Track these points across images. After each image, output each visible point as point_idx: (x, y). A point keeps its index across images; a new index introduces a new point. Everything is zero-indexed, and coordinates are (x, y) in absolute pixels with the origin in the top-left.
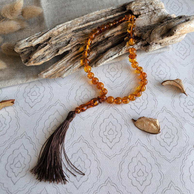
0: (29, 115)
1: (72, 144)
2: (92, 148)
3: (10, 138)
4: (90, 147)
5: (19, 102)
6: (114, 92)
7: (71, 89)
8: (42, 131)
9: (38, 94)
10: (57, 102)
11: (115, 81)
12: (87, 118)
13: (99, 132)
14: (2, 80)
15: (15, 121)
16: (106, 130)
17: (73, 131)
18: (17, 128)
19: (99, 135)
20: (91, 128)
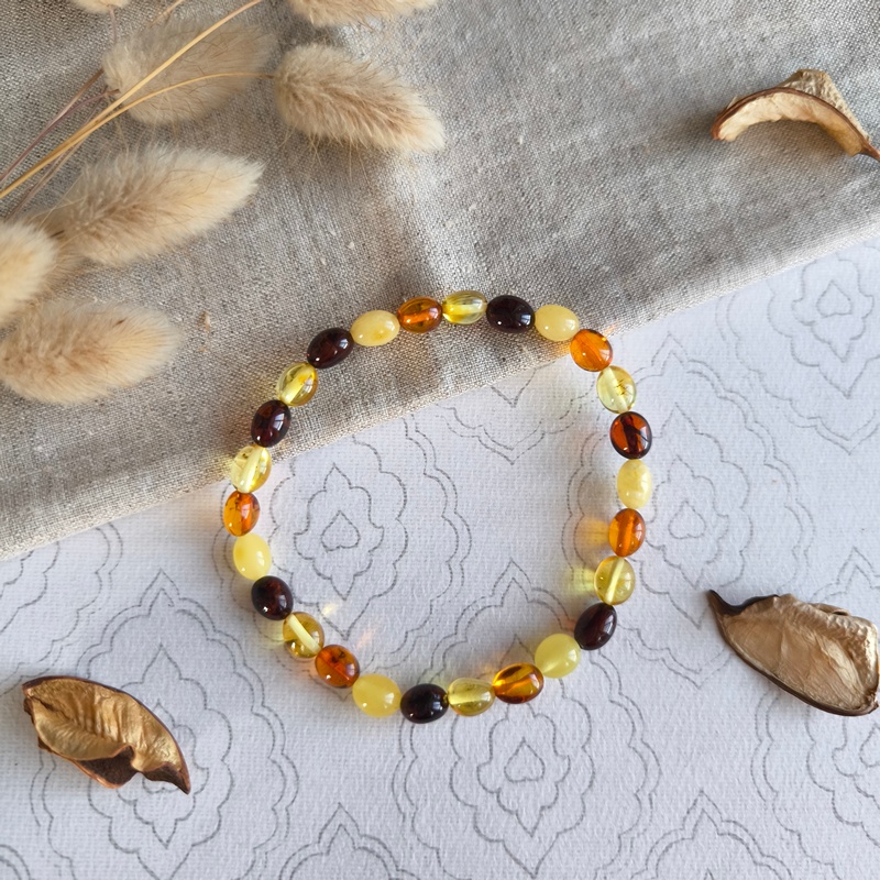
1: (654, 858)
2: (778, 867)
3: (251, 859)
4: (762, 859)
6: (864, 467)
7: (580, 476)
8: (449, 794)
9: (370, 536)
10: (507, 579)
11: (859, 385)
12: (715, 668)
13: (808, 757)
14: (107, 472)
15: (255, 740)
16: (846, 741)
17: (646, 770)
18: (285, 784)
19: (808, 776)
20: (755, 739)
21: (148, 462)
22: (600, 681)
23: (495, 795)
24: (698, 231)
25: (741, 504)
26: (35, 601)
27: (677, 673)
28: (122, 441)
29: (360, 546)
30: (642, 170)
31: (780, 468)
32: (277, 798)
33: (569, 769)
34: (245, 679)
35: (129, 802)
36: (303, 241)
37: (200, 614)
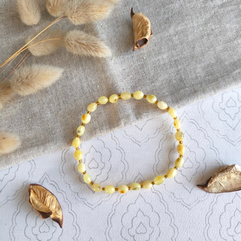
0: (91, 206)
5: (69, 183)
6: (238, 150)
7: (159, 150)
8: (121, 236)
9: (101, 165)
10: (138, 178)
11: (237, 127)
12: (194, 204)
13: (220, 230)
14: (32, 147)
15: (69, 219)
16: (231, 226)
17: (174, 232)
18: (76, 232)
19: (220, 236)
20: (205, 225)
21: (42, 144)
22: (162, 207)
23: (133, 237)
24: (193, 83)
25: (203, 159)
26: (12, 180)
27: (184, 205)
28: (36, 138)
29: (99, 168)
30: (177, 66)
31: (214, 149)
32: (74, 235)
33: (153, 231)
34: (67, 203)
35: (35, 235)
36: (85, 85)
37: (55, 185)
